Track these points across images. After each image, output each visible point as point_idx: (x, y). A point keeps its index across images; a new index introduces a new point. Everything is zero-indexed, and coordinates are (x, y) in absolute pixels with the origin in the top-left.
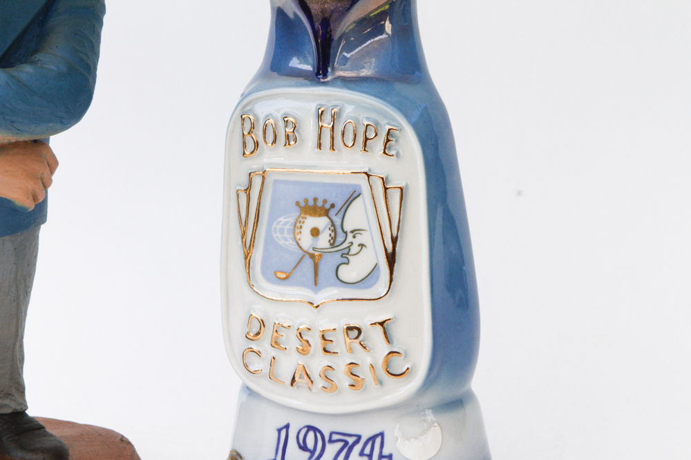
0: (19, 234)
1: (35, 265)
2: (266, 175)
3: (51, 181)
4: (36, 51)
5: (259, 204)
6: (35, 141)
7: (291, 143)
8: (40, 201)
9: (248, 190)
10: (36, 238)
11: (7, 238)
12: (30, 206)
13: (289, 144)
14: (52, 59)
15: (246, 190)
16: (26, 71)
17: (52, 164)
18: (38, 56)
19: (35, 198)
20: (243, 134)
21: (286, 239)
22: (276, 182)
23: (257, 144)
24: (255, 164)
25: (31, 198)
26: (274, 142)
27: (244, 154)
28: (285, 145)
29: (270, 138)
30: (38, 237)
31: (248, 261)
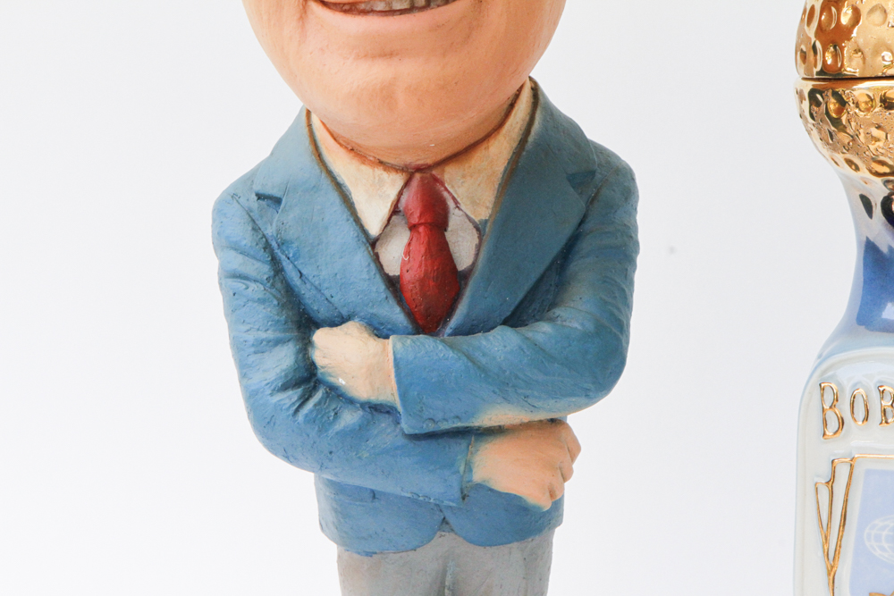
0: (530, 539)
1: (548, 580)
2: (856, 464)
3: (571, 471)
4: (553, 305)
5: (846, 501)
6: (552, 421)
7: (889, 421)
8: (558, 498)
9: (831, 483)
10: (549, 544)
11: (515, 545)
12: (546, 504)
13: (887, 422)
14: (575, 314)
15: (828, 483)
16: (542, 331)
17: (573, 450)
18: (558, 311)
19: (552, 495)
20: (823, 408)
21: (883, 549)
22: (868, 472)
23: (842, 422)
24: (839, 448)
25: (548, 494)
26: (866, 418)
27: (824, 434)
28: (881, 423)
29: (860, 413)
30: (552, 543)
31: (831, 577)
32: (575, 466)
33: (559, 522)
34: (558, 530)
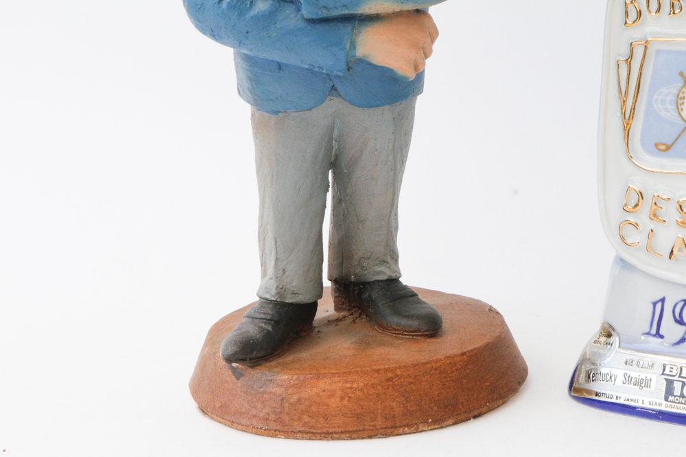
0: (398, 103)
1: (411, 135)
2: (649, 46)
3: (431, 51)
5: (640, 74)
6: (418, 11)
7: (676, 12)
8: (421, 71)
9: (629, 61)
10: (413, 108)
11: (387, 107)
12: (411, 75)
13: (674, 13)
15: (627, 60)
17: (433, 34)
19: (416, 67)
20: (626, 3)
21: (667, 110)
22: (658, 52)
23: (640, 13)
24: (637, 33)
25: (413, 67)
26: (658, 11)
27: (626, 23)
28: (670, 14)
29: (654, 6)
30: (414, 107)
31: (626, 132)
32: (434, 47)
33: (420, 91)
34: (419, 98)
